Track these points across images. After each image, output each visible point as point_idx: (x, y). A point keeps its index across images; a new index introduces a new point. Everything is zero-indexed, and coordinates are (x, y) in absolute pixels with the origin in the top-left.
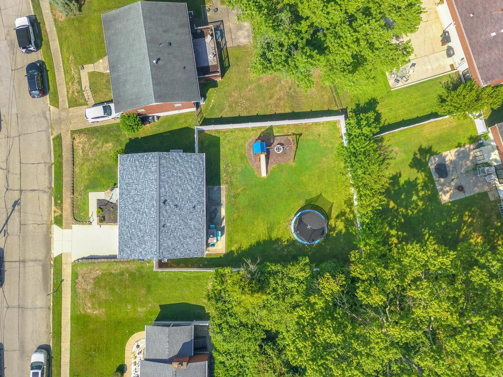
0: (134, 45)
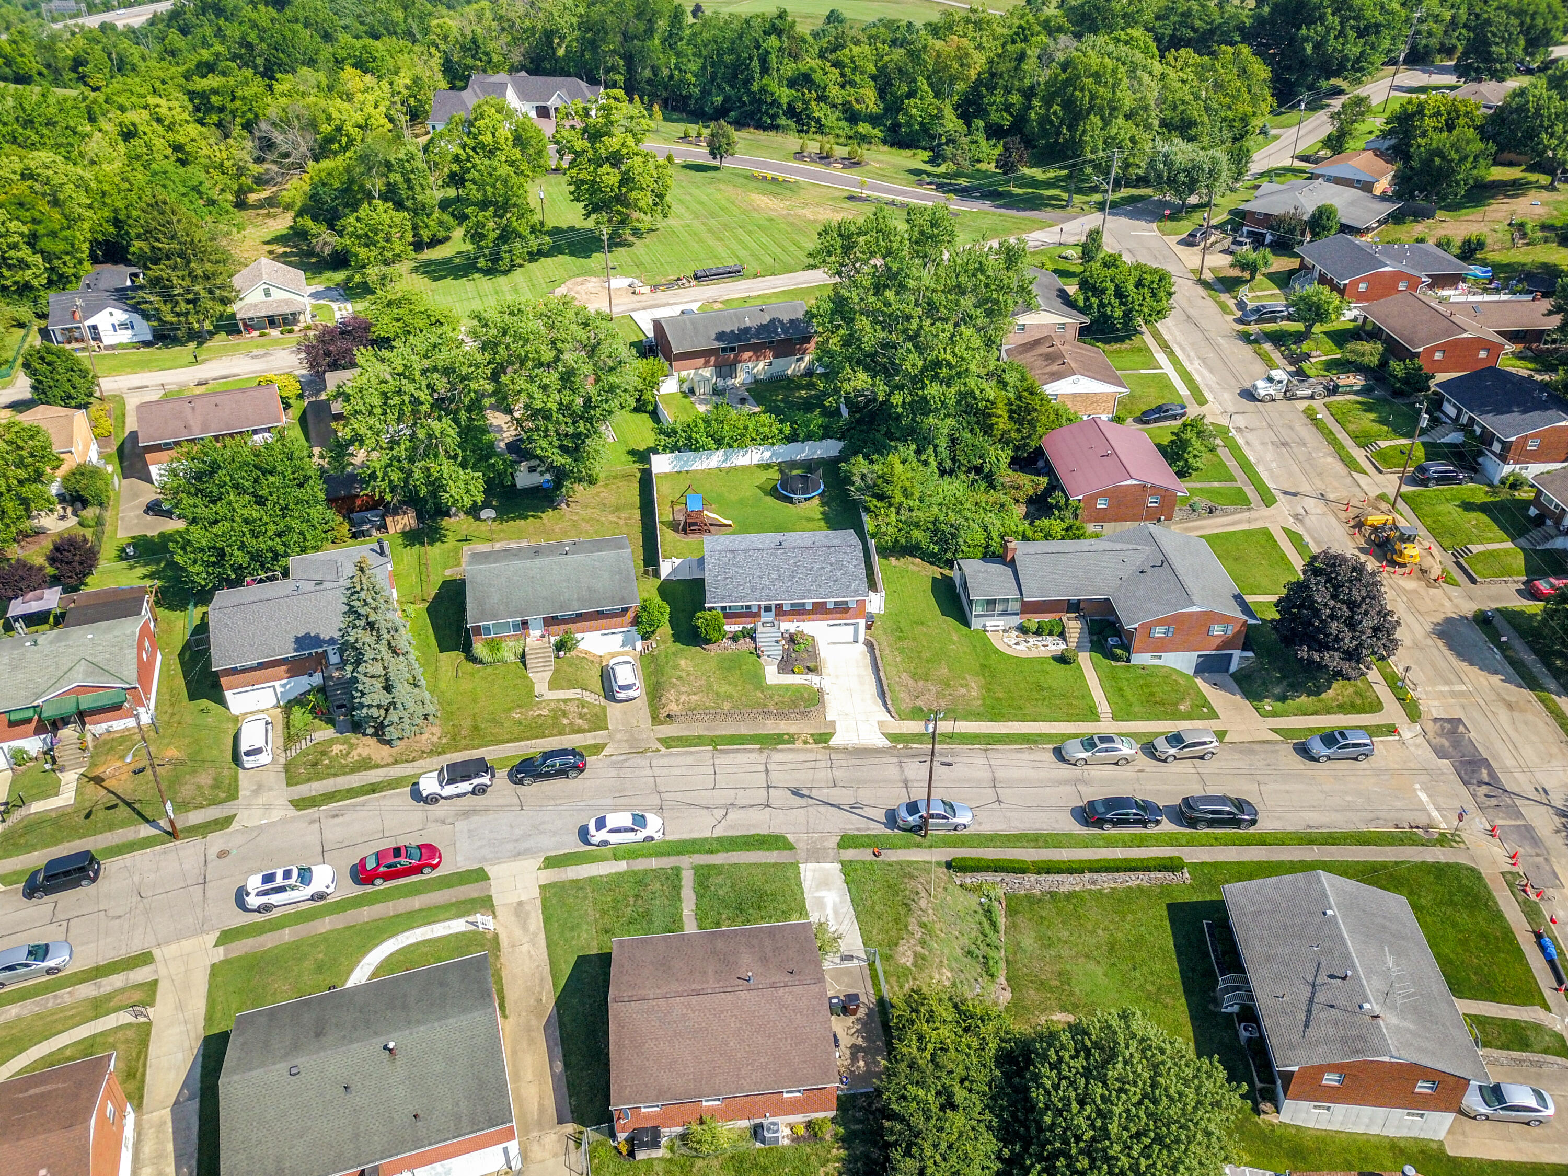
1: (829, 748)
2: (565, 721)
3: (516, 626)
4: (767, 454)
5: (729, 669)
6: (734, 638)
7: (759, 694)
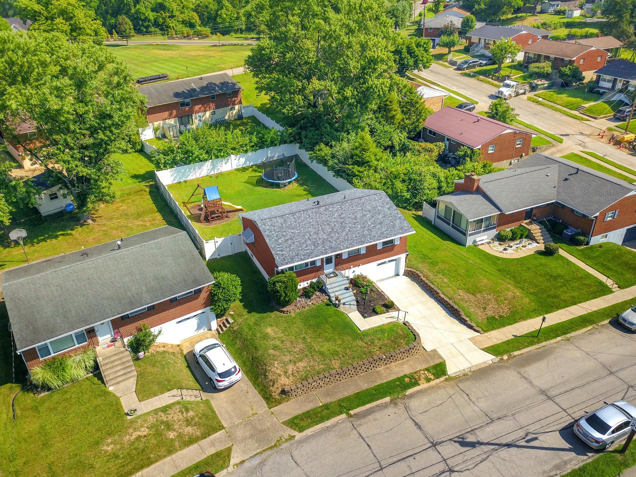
0: (89, 279)
1: (450, 379)
2: (172, 435)
3: (80, 337)
4: (243, 160)
5: (318, 326)
6: (306, 294)
7: (360, 343)
